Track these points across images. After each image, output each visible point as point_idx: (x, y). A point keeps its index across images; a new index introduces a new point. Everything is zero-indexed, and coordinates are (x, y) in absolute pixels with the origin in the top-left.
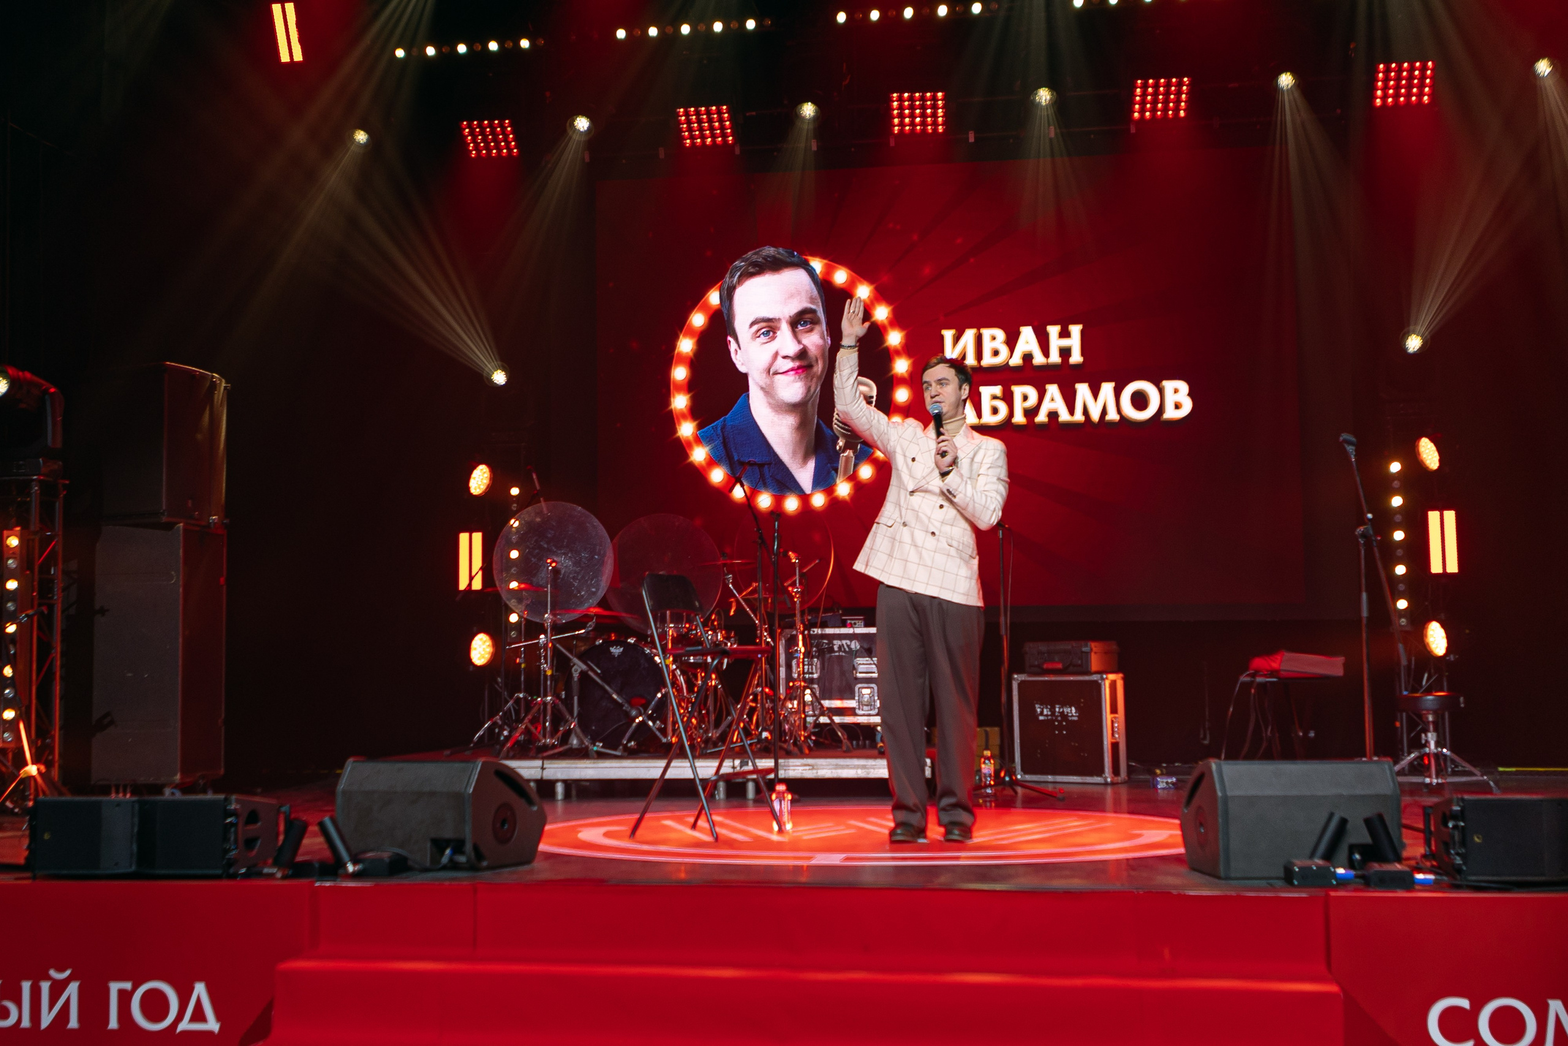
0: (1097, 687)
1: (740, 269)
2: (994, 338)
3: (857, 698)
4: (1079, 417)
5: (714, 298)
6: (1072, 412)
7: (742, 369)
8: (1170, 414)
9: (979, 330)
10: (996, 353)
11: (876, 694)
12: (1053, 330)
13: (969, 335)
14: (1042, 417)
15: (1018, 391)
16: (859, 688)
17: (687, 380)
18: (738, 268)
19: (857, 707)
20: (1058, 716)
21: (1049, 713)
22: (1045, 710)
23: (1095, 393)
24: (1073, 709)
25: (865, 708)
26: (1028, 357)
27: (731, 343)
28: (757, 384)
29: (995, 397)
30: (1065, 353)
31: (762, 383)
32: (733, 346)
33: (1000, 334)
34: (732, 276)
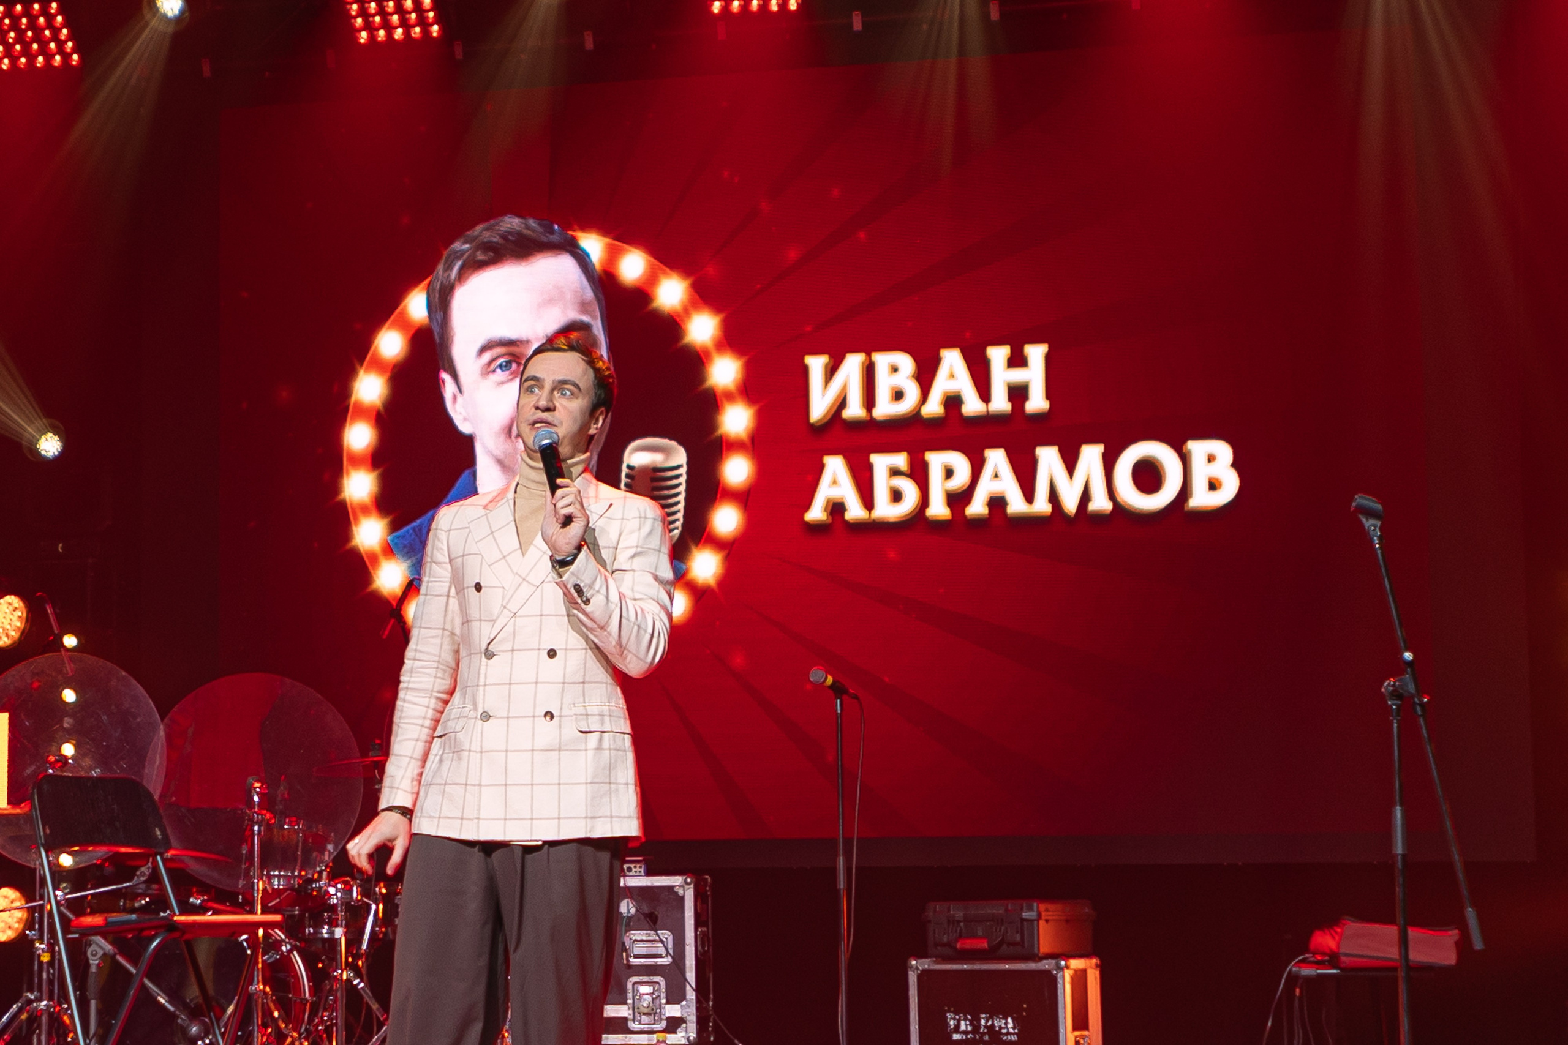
0: (1050, 981)
1: (462, 255)
2: (895, 370)
3: (630, 1001)
4: (1041, 505)
5: (416, 305)
6: (1029, 496)
7: (464, 427)
8: (1202, 499)
9: (869, 355)
10: (898, 395)
11: (663, 995)
12: (998, 355)
13: (853, 363)
14: (977, 507)
15: (936, 460)
16: (635, 983)
17: (370, 449)
18: (458, 255)
19: (631, 1017)
20: (984, 1034)
21: (969, 1028)
22: (963, 1023)
23: (1070, 462)
24: (1010, 1020)
25: (645, 1019)
26: (953, 402)
27: (446, 384)
28: (490, 453)
29: (895, 472)
30: (1018, 393)
31: (498, 453)
32: (449, 388)
33: (906, 363)
34: (449, 267)
